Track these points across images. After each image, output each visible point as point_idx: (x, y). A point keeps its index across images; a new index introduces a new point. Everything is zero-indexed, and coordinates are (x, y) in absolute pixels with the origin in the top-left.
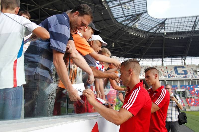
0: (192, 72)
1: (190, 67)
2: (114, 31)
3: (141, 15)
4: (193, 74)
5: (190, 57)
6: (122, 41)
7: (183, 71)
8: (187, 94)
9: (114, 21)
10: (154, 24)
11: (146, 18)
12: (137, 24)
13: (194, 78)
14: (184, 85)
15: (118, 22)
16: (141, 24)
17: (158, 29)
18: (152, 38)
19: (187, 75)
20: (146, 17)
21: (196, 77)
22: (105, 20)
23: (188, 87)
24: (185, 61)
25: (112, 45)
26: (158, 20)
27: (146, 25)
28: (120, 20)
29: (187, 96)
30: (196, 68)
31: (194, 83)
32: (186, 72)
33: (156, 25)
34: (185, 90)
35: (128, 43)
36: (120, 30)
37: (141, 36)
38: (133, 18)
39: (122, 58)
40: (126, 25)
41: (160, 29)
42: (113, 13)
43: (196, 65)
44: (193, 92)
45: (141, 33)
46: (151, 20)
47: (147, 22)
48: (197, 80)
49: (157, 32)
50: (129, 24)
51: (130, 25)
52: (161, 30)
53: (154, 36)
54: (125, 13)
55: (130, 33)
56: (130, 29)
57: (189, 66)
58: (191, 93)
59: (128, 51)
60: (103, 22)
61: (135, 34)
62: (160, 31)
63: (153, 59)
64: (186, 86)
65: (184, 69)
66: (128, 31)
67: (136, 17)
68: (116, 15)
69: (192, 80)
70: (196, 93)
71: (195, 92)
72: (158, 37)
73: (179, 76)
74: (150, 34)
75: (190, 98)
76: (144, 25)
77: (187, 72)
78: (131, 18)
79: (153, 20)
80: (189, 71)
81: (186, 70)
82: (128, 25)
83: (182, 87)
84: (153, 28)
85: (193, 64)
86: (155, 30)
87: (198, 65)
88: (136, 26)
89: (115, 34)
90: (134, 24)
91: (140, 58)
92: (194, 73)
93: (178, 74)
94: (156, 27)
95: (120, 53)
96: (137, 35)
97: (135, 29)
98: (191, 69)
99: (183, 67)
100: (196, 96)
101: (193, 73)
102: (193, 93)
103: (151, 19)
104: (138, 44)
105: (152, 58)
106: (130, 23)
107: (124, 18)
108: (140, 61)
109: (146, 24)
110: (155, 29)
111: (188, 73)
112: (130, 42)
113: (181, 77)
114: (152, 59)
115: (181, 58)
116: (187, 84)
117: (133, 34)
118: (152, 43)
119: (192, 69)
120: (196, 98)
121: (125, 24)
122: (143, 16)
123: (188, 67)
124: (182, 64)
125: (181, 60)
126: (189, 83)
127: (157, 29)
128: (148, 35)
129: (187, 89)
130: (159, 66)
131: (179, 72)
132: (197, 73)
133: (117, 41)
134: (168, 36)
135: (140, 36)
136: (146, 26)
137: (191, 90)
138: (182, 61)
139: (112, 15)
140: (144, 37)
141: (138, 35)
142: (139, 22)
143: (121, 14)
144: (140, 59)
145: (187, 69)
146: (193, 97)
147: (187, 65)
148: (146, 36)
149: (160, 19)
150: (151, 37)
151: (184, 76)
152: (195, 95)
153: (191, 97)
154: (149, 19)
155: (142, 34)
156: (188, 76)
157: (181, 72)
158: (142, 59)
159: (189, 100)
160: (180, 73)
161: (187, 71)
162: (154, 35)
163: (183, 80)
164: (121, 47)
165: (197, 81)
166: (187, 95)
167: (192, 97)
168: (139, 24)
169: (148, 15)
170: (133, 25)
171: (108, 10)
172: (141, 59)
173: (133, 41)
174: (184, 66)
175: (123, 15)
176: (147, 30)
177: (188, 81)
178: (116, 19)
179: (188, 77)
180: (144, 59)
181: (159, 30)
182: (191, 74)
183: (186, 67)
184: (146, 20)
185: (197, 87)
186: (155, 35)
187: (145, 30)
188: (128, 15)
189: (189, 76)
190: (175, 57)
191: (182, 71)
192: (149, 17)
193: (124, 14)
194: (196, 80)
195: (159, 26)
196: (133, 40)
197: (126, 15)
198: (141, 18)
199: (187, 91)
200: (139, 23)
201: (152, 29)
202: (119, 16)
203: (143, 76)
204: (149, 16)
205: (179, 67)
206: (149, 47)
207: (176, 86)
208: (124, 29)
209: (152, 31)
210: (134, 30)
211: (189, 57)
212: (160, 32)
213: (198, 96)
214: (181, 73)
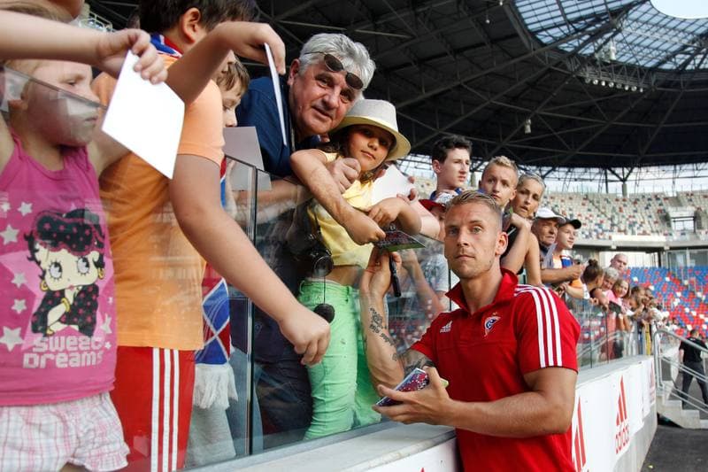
2: (530, 78)
3: (627, 12)
6: (560, 111)
9: (529, 41)
10: (676, 39)
11: (647, 23)
12: (612, 46)
15: (543, 45)
16: (629, 44)
17: (693, 57)
18: (669, 93)
20: (645, 18)
22: (494, 41)
25: (523, 129)
26: (692, 24)
27: (648, 47)
28: (550, 36)
33: (685, 42)
35: (580, 115)
36: (550, 70)
37: (630, 88)
38: (598, 26)
39: (562, 169)
40: (574, 54)
41: (701, 56)
42: (524, 16)
45: (629, 75)
46: (664, 26)
47: (648, 34)
49: (689, 67)
50: (581, 46)
51: (589, 50)
52: (702, 60)
53: (677, 85)
54: (566, 11)
55: (588, 81)
56: (589, 65)
59: (584, 145)
60: (488, 46)
61: (607, 83)
62: (701, 62)
63: (678, 167)
66: (581, 74)
67: (609, 21)
68: (535, 19)
72: (693, 84)
74: (662, 77)
76: (638, 45)
78: (589, 25)
79: (672, 24)
82: (580, 52)
84: (674, 54)
86: (683, 61)
88: (608, 53)
89: (531, 85)
90: (600, 47)
91: (627, 167)
94: (682, 50)
95: (552, 153)
96: (615, 84)
97: (606, 64)
103: (665, 24)
104: (620, 115)
105: (675, 165)
106: (586, 42)
107: (564, 28)
108: (630, 177)
109: (647, 42)
110: (680, 59)
112: (588, 110)
114: (672, 168)
117: (600, 82)
118: (670, 111)
121: (569, 50)
122: (634, 14)
127: (688, 57)
128: (657, 81)
130: (701, 192)
133: (540, 111)
135: (627, 88)
136: (646, 51)
139: (521, 20)
140: (641, 90)
141: (619, 86)
142: (619, 37)
143: (554, 14)
144: (626, 171)
148: (646, 86)
149: (698, 20)
150: (668, 87)
154: (657, 25)
155: (631, 78)
158: (636, 170)
162: (677, 80)
164: (556, 130)
168: (621, 46)
169: (653, 12)
170: (597, 51)
171: (506, 8)
172: (631, 172)
173: (598, 106)
175: (561, 19)
176: (650, 65)
178: (534, 34)
180: (643, 170)
181: (697, 62)
184: (645, 27)
186: (682, 79)
187: (641, 63)
188: (576, 15)
192: (655, 15)
193: (564, 15)
195: (695, 45)
196: (598, 102)
197: (569, 17)
198: (625, 23)
200: (621, 42)
201: (668, 59)
202: (543, 24)
203: (641, 232)
204: (656, 12)
206: (662, 125)
208: (565, 67)
209: (667, 66)
210: (604, 67)
212: (702, 67)
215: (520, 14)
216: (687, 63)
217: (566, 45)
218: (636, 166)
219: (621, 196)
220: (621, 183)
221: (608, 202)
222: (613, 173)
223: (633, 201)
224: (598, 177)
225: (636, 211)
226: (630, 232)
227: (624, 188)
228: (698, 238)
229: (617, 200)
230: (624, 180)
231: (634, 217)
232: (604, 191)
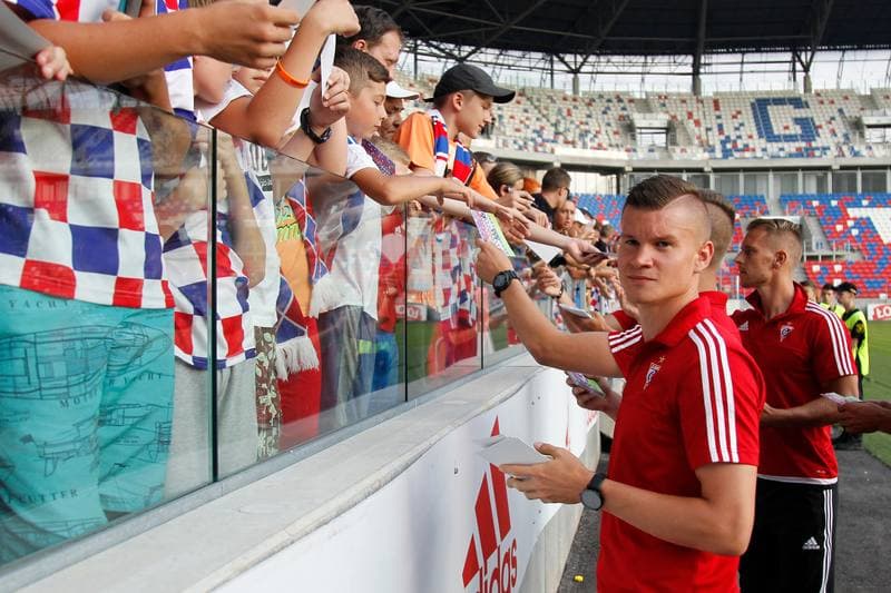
0: (841, 129)
1: (832, 102)
4: (842, 140)
5: (835, 49)
7: (797, 121)
8: (810, 236)
13: (849, 160)
14: (800, 192)
19: (814, 144)
21: (856, 154)
23: (815, 203)
24: (806, 69)
29: (809, 249)
30: (862, 109)
31: (845, 183)
32: (809, 129)
34: (802, 219)
39: (490, 51)
43: (863, 93)
44: (839, 228)
48: (863, 168)
57: (824, 98)
58: (829, 234)
59: (521, 17)
63: (649, 59)
64: (805, 200)
65: (801, 113)
69: (836, 167)
70: (855, 232)
71: (847, 229)
73: (773, 148)
75: (824, 257)
77: (817, 127)
80: (823, 123)
81: (810, 116)
83: (787, 200)
85: (845, 85)
87: (872, 90)
91: (581, 54)
92: (850, 136)
93: (772, 138)
95: (478, 26)
98: (837, 115)
99: (797, 103)
100: (852, 250)
101: (846, 136)
102: (838, 234)
105: (646, 55)
108: (584, 69)
111: (819, 135)
113: (783, 153)
114: (642, 59)
115: (788, 56)
116: (812, 188)
119: (841, 111)
120: (853, 257)
123: (822, 102)
124: (792, 88)
125: (787, 67)
126: (821, 183)
129: (810, 216)
130: (679, 94)
131: (777, 129)
132: (862, 135)
137: (829, 218)
138: (794, 71)
144: (580, 59)
145: (817, 114)
146: (839, 253)
147: (818, 95)
151: (799, 149)
152: (848, 245)
153: (828, 253)
156: (817, 149)
157: (786, 128)
158: (592, 58)
159: (816, 268)
160: (783, 132)
161: (817, 123)
163: (796, 169)
165: (859, 174)
166: (809, 243)
167: (834, 253)
172: (585, 61)
174: (803, 99)
177: (820, 173)
179: (817, 153)
180: (603, 59)
182: (836, 140)
183: (810, 103)
185: (862, 206)
189: (825, 149)
190: (758, 51)
191: (791, 124)
194: (855, 168)
199: (813, 226)
203: (595, 145)
205: (779, 101)
207: (762, 200)
211: (829, 50)
213: (859, 250)
214: (787, 132)
218: (593, 53)
219: (569, 93)
220: (572, 76)
221: (553, 101)
222: (562, 60)
223: (587, 101)
224: (541, 65)
225: (589, 116)
226: (580, 144)
227: (575, 83)
228: (670, 157)
229: (565, 99)
230: (576, 72)
231: (587, 124)
232: (548, 85)
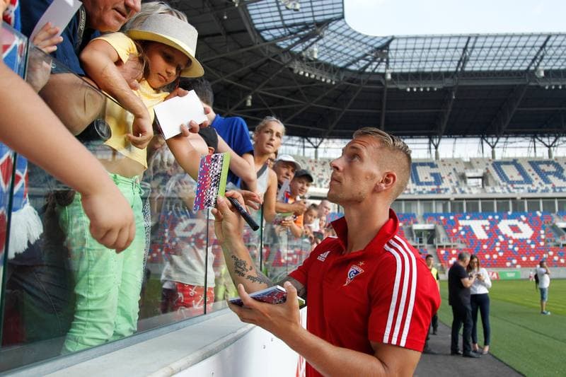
0: (454, 179)
1: (450, 165)
2: (254, 64)
3: (328, 24)
4: (455, 185)
5: (451, 137)
6: (275, 92)
7: (432, 175)
8: (439, 235)
9: (255, 37)
10: (360, 49)
11: (341, 34)
12: (315, 48)
13: (459, 195)
14: (434, 212)
15: (266, 41)
16: (328, 48)
17: (371, 63)
18: (352, 87)
19: (441, 187)
20: (340, 31)
21: (463, 192)
22: (229, 33)
23: (442, 218)
24: (436, 147)
25: (245, 102)
26: (371, 40)
27: (340, 52)
28: (271, 34)
29: (439, 242)
30: (466, 169)
31: (457, 208)
32: (438, 179)
33: (366, 51)
34: (435, 226)
35: (288, 96)
36: (269, 60)
37: (326, 80)
38: (307, 32)
40: (287, 51)
41: (376, 63)
42: (253, 17)
43: (466, 160)
44: (455, 231)
45: (326, 71)
46: (353, 39)
47: (341, 42)
48: (467, 199)
49: (368, 70)
50: (293, 45)
51: (298, 49)
52: (377, 65)
53: (359, 82)
54: (285, 18)
55: (296, 72)
56: (298, 60)
57: (446, 163)
58: (450, 235)
59: (289, 119)
60: (224, 37)
61: (310, 75)
62: (376, 68)
64: (437, 216)
65: (434, 170)
66: (291, 66)
67: (315, 29)
68: (260, 21)
69: (452, 199)
70: (463, 233)
71: (458, 232)
72: (369, 83)
73: (420, 188)
74: (349, 75)
75: (447, 246)
76: (334, 50)
77: (442, 178)
78: (300, 30)
79: (359, 38)
80: (446, 176)
81: (438, 172)
82: (291, 50)
83: (427, 217)
84: (358, 59)
85: (456, 156)
86: (364, 65)
87: (470, 159)
88: (312, 52)
89: (254, 70)
90: (307, 48)
91: (319, 138)
92: (460, 183)
93: (419, 183)
94: (364, 57)
96: (316, 76)
97: (310, 61)
98: (452, 172)
99: (432, 165)
100: (461, 242)
101: (457, 183)
102: (454, 234)
103: (353, 37)
104: (319, 99)
106: (297, 43)
107: (282, 30)
108: (321, 146)
109: (340, 48)
110: (362, 63)
111: (443, 182)
112: (294, 93)
113: (426, 191)
115: (427, 141)
116: (440, 210)
117: (305, 73)
118: (352, 100)
119: (454, 169)
120: (462, 246)
121: (284, 47)
122: (333, 27)
124: (429, 157)
125: (427, 146)
126: (445, 207)
127: (367, 62)
128: (345, 77)
129: (439, 224)
131: (422, 179)
132: (465, 182)
133: (259, 90)
134: (395, 82)
135: (323, 80)
136: (339, 55)
137: (449, 225)
138: (430, 148)
139: (250, 21)
140: (334, 83)
141: (318, 78)
142: (321, 42)
143: (275, 19)
144: (318, 140)
145: (443, 171)
146: (455, 244)
147: (443, 161)
148: (337, 80)
149: (376, 37)
150: (352, 82)
151: (433, 189)
152: (459, 239)
153: (448, 244)
154: (348, 37)
155: (327, 73)
156: (442, 189)
157: (426, 178)
158: (325, 140)
159: (443, 252)
160: (424, 180)
161: (443, 176)
162: (359, 78)
163: (432, 200)
164: (270, 106)
165: (465, 203)
166: (439, 239)
167: (452, 244)
168: (322, 48)
169: (346, 27)
170: (304, 50)
171: (240, 10)
172: (321, 142)
173: (302, 92)
174: (435, 163)
175: (280, 23)
176: (341, 65)
177: (444, 202)
178: (259, 31)
179: (442, 191)
180: (331, 141)
181: (374, 67)
182: (452, 184)
183: (439, 166)
184: (339, 37)
185: (466, 219)
186: (362, 78)
187: (335, 63)
188: (292, 22)
189: (446, 190)
190: (411, 138)
191: (429, 176)
192: (348, 30)
193: (283, 20)
194: (462, 199)
195: (373, 54)
196: (303, 88)
197: (286, 22)
198: (326, 32)
199: (440, 230)
200: (322, 45)
201: (353, 62)
202: (267, 25)
203: (326, 186)
204: (348, 28)
205: (422, 164)
206: (346, 110)
207: (414, 216)
208: (280, 59)
209: (353, 67)
210: (308, 63)
211: (448, 137)
212: (376, 71)
213: (465, 243)
214: (427, 180)
215: (250, 15)
216: (366, 67)
217: (281, 43)
218: (326, 138)
219: (313, 158)
220: (314, 149)
221: (304, 163)
222: (309, 141)
223: (322, 163)
224: (298, 143)
225: (323, 171)
226: (318, 185)
227: (316, 152)
229: (311, 161)
230: (316, 147)
231: (322, 175)
232: (301, 154)
